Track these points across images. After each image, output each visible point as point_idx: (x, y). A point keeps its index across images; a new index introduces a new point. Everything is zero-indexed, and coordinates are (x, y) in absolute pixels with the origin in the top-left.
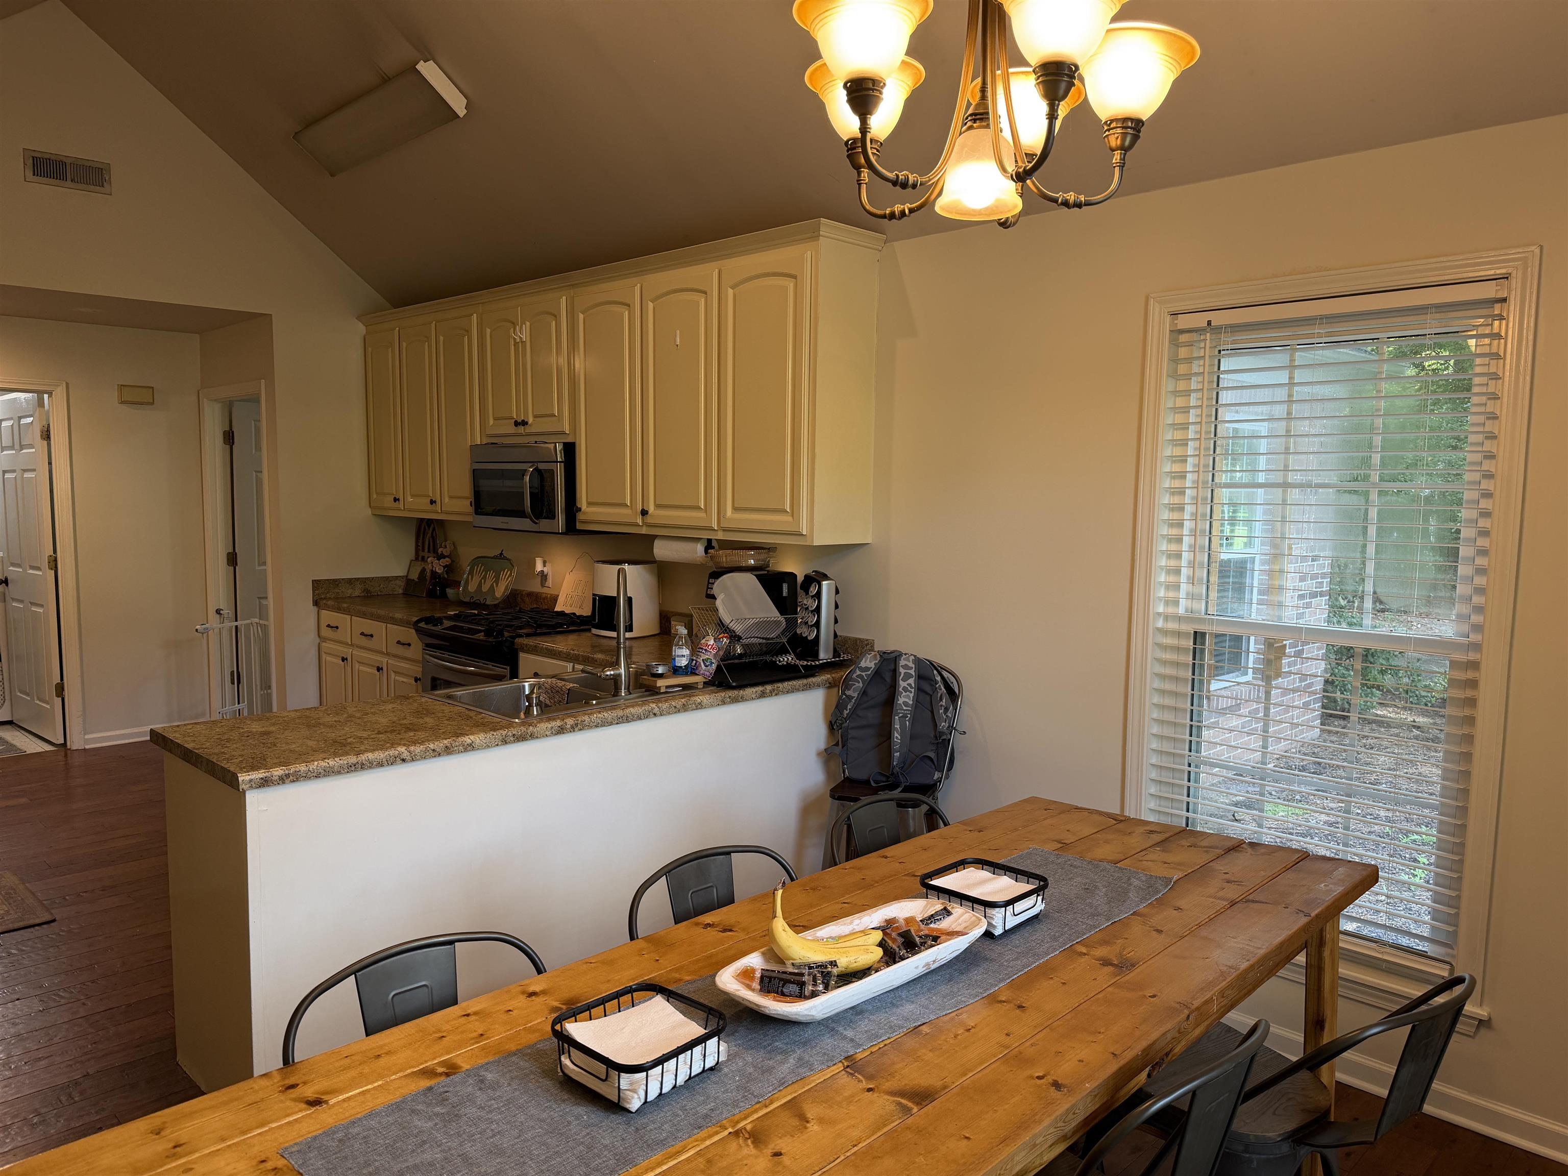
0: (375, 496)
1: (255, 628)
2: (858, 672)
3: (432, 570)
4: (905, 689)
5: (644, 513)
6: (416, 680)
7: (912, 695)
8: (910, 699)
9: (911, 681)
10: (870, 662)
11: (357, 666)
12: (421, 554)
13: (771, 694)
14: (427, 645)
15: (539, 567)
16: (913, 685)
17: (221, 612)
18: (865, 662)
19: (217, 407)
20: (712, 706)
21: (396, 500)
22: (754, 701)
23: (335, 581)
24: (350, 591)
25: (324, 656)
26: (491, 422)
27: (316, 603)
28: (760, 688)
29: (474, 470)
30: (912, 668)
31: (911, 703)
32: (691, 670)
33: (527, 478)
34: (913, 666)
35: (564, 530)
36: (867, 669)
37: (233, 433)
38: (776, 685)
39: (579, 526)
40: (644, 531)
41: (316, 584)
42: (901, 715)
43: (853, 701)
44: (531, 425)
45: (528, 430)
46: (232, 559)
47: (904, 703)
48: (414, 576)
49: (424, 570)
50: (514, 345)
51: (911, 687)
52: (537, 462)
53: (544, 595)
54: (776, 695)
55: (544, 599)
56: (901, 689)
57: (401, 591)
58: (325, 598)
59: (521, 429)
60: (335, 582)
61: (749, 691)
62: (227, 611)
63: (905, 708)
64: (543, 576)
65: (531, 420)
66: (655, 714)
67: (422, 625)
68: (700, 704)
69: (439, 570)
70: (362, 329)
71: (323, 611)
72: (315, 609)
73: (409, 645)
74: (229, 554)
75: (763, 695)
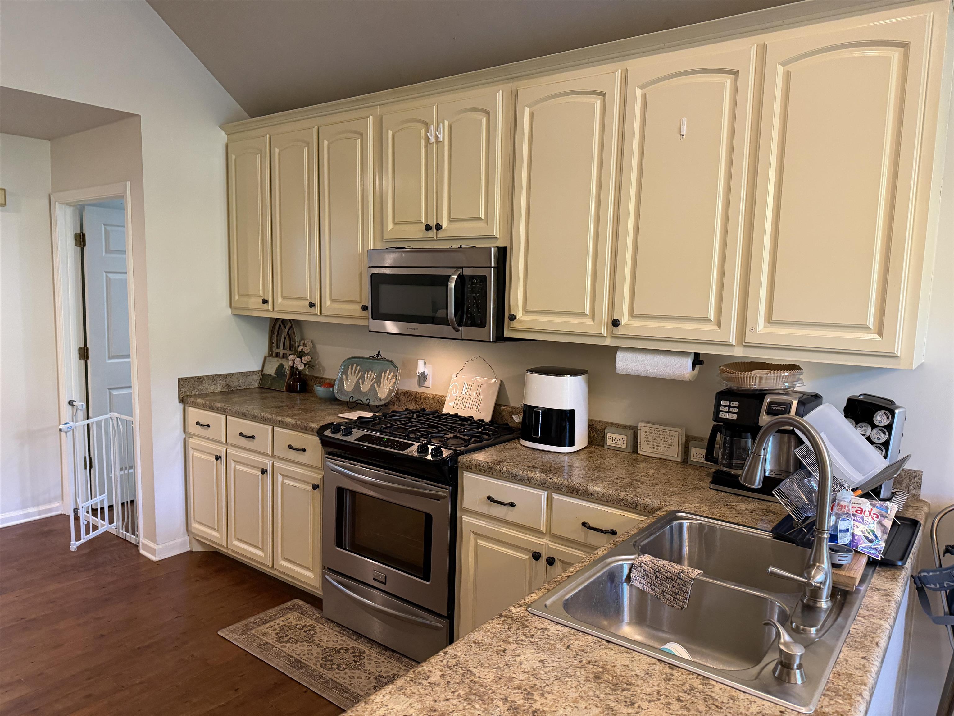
0: (237, 297)
1: (115, 423)
3: (292, 367)
5: (616, 323)
6: (315, 487)
11: (232, 465)
12: (275, 350)
14: (329, 453)
15: (421, 368)
17: (74, 403)
19: (69, 211)
21: (265, 301)
23: (199, 378)
24: (212, 388)
25: (191, 452)
26: (391, 226)
27: (182, 400)
29: (372, 275)
33: (452, 285)
35: (495, 340)
37: (84, 235)
39: (507, 334)
40: (608, 342)
41: (182, 382)
44: (446, 230)
45: (441, 234)
46: (84, 354)
48: (271, 370)
49: (281, 366)
50: (426, 146)
52: (462, 268)
53: (425, 396)
55: (425, 399)
57: (257, 385)
58: (191, 396)
59: (433, 234)
60: (199, 380)
62: (80, 404)
64: (423, 378)
65: (445, 224)
67: (328, 433)
69: (301, 367)
70: (223, 137)
71: (191, 409)
72: (181, 406)
73: (304, 450)
74: (80, 349)
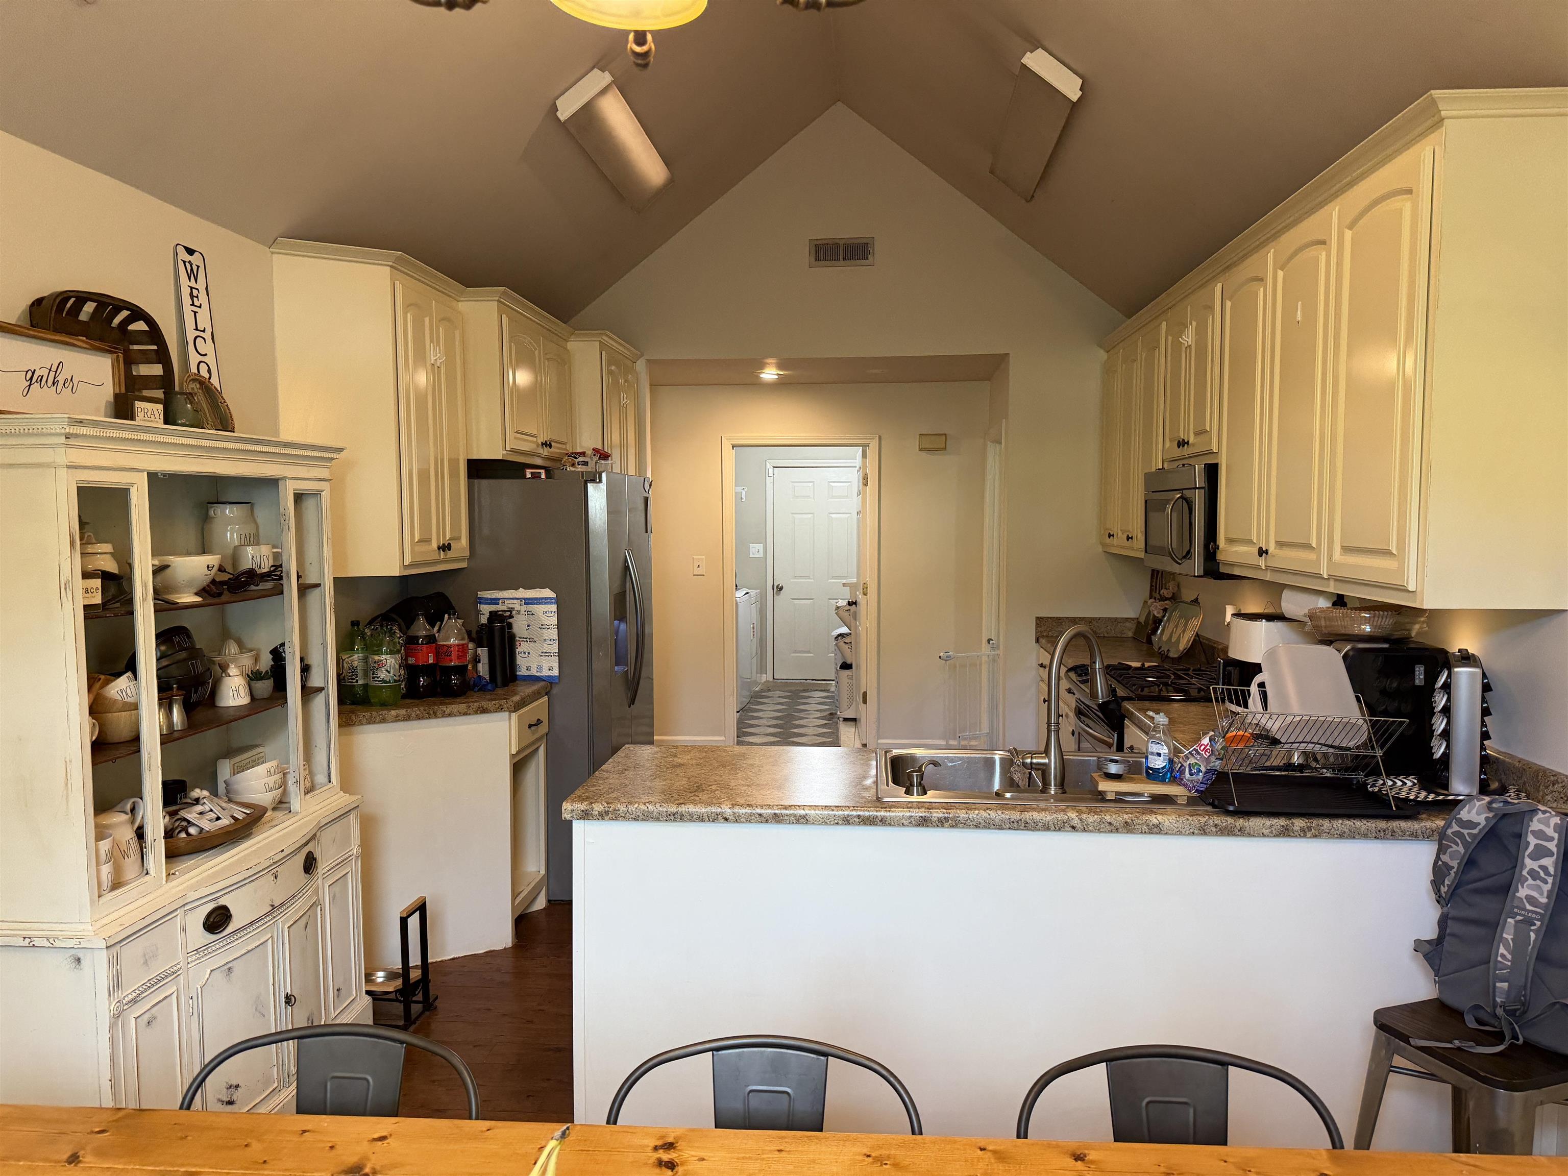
0: (1103, 532)
2: (1455, 828)
3: (1153, 614)
4: (1533, 874)
5: (1261, 552)
7: (1547, 888)
8: (1542, 894)
9: (1548, 862)
10: (1478, 814)
12: (1153, 594)
13: (1303, 833)
16: (1552, 871)
17: (991, 642)
18: (1469, 812)
20: (1180, 833)
21: (1110, 535)
22: (1267, 839)
26: (1168, 445)
27: (1038, 640)
28: (1282, 821)
29: (1146, 501)
30: (1552, 839)
31: (1544, 900)
32: (1171, 774)
33: (1169, 510)
34: (1556, 836)
35: (1202, 573)
36: (1470, 825)
38: (1315, 822)
39: (1218, 568)
41: (1040, 621)
42: (1519, 918)
43: (1452, 872)
44: (1193, 445)
45: (1189, 451)
47: (1530, 899)
48: (1142, 620)
49: (1149, 613)
50: (1185, 352)
51: (1547, 873)
52: (1184, 489)
54: (1315, 836)
56: (1525, 873)
57: (1130, 634)
58: (1047, 637)
59: (1185, 450)
60: (1058, 620)
61: (1256, 823)
62: (995, 642)
63: (1529, 907)
65: (1190, 439)
66: (1073, 828)
68: (1157, 826)
69: (1158, 613)
70: (1102, 355)
71: (1040, 649)
72: (1037, 647)
75: (1285, 833)
